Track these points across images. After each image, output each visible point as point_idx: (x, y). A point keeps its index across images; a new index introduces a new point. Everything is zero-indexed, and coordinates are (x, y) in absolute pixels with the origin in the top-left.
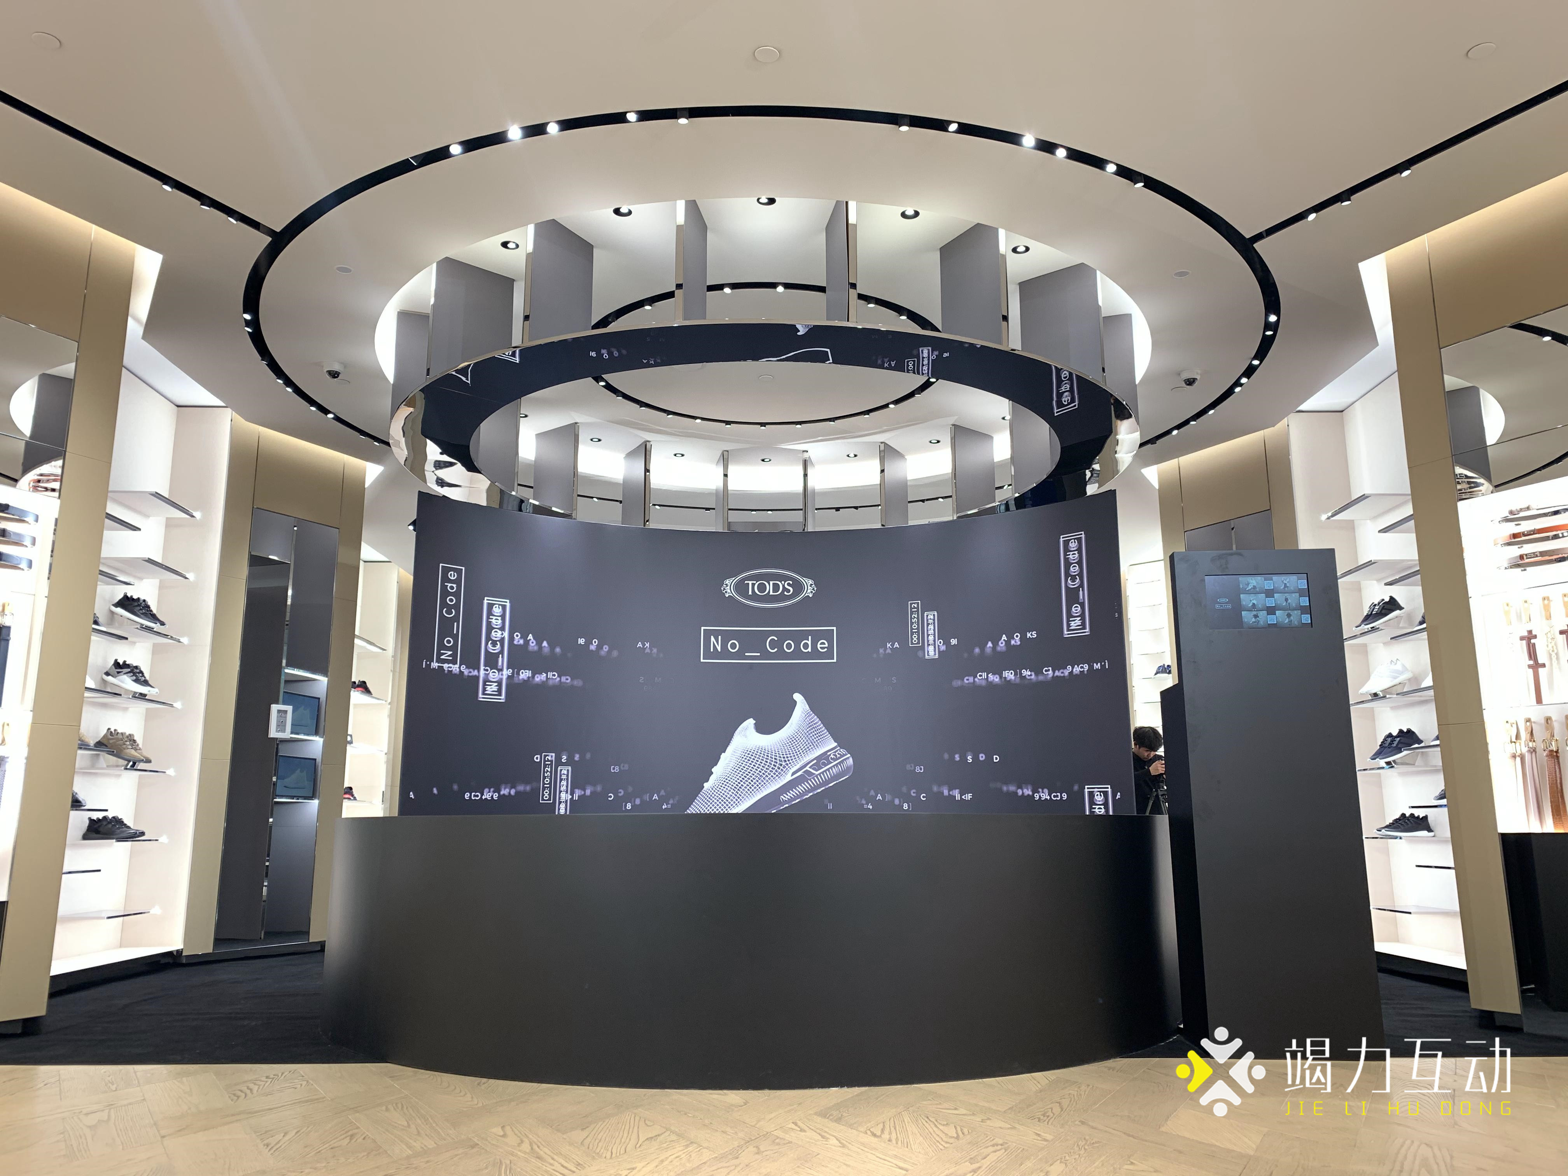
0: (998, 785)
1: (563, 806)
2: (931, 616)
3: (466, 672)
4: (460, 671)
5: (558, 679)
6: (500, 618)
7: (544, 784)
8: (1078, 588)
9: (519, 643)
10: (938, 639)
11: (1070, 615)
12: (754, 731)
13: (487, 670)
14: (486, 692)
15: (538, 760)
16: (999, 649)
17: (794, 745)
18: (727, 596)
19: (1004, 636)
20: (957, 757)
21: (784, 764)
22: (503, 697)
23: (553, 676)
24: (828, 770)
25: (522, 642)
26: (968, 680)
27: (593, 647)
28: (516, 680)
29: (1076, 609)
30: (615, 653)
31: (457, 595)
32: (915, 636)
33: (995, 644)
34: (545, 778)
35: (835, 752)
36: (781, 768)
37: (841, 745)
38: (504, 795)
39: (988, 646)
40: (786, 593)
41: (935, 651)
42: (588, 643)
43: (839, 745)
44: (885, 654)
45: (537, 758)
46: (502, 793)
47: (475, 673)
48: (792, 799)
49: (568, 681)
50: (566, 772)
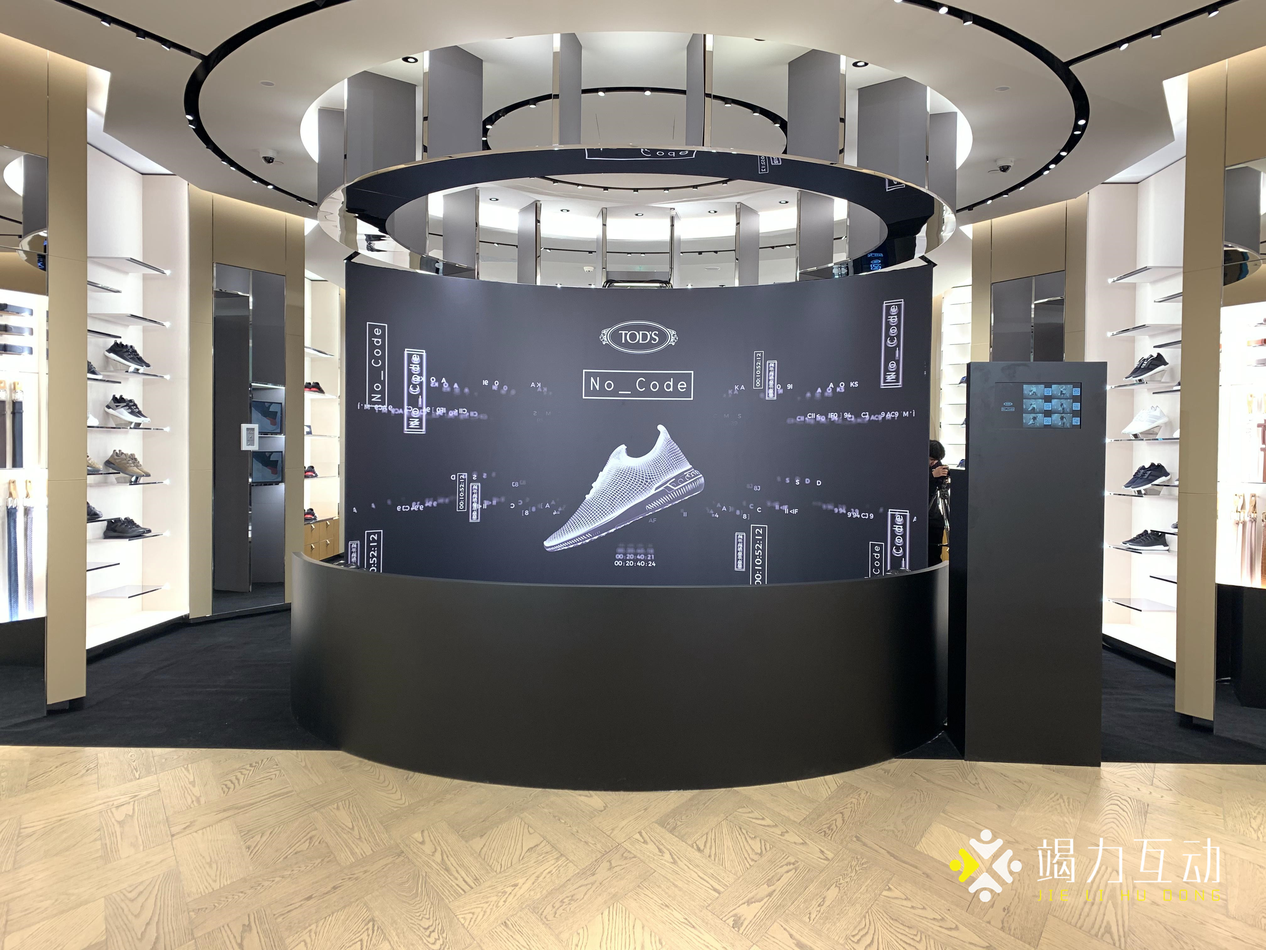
0: (819, 504)
1: (475, 513)
2: (772, 364)
3: (393, 411)
4: (388, 410)
5: (468, 414)
6: (418, 366)
7: (459, 497)
8: (895, 347)
9: (435, 386)
10: (777, 384)
11: (886, 370)
12: (625, 454)
13: (410, 409)
14: (410, 427)
15: (454, 479)
16: (826, 394)
17: (658, 466)
18: (604, 344)
19: (831, 384)
20: (788, 480)
21: (649, 481)
22: (424, 430)
23: (464, 412)
24: (684, 486)
25: (437, 384)
26: (799, 418)
27: (495, 387)
28: (433, 416)
29: (892, 366)
30: (513, 392)
31: (382, 347)
32: (758, 380)
33: (824, 390)
34: (460, 492)
35: (690, 473)
36: (647, 484)
37: (694, 467)
38: (428, 506)
39: (818, 391)
40: (652, 342)
41: (774, 393)
42: (491, 383)
43: (693, 467)
44: (733, 395)
45: (453, 477)
46: (426, 505)
47: (401, 411)
48: (655, 508)
49: (476, 415)
50: (476, 487)
